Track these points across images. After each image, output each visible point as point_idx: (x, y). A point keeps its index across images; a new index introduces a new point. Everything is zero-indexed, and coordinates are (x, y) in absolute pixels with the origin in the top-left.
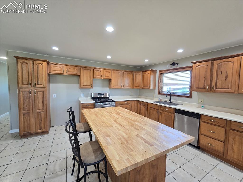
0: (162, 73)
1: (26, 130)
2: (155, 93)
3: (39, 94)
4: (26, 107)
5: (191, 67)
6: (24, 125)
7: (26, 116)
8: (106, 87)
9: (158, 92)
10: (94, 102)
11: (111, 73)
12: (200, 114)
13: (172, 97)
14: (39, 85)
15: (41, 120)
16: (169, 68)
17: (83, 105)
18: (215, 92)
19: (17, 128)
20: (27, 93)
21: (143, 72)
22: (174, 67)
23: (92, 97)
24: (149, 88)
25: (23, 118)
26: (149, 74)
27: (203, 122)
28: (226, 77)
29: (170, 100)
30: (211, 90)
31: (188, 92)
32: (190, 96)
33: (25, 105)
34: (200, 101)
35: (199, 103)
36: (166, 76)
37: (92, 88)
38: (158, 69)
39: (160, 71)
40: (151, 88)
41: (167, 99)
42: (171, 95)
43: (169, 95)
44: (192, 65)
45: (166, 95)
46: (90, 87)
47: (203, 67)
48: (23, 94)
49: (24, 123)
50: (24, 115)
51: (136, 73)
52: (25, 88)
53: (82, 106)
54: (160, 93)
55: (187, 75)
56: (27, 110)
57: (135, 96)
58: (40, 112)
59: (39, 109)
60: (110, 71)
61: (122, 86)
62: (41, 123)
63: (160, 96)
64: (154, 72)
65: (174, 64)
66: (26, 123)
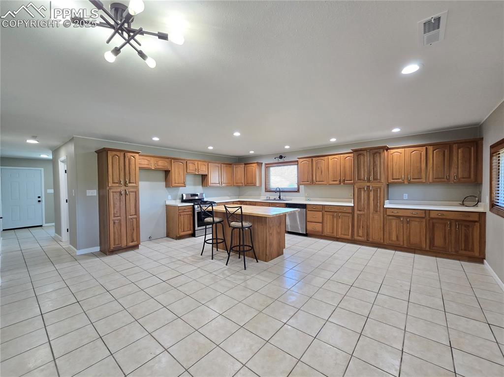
0: (268, 166)
1: (117, 243)
2: (261, 190)
3: (131, 195)
4: (117, 212)
5: (297, 161)
6: (114, 236)
7: (117, 225)
8: (199, 185)
9: (266, 189)
10: (193, 204)
11: (207, 166)
12: (306, 204)
13: (281, 193)
14: (131, 183)
15: (134, 230)
16: (276, 161)
17: (180, 208)
18: (315, 184)
19: (98, 246)
20: (118, 194)
21: (245, 164)
22: (281, 160)
23: (184, 199)
24: (255, 185)
25: (114, 227)
26: (254, 167)
27: (309, 210)
28: (322, 172)
29: (280, 197)
30: (313, 183)
31: (296, 186)
32: (298, 191)
33: (115, 211)
34: (306, 195)
35: (306, 197)
36: (273, 170)
37: (185, 186)
38: (264, 162)
39: (266, 164)
40: (258, 184)
41: (276, 196)
42: (280, 192)
43: (278, 191)
44: (298, 159)
45: (275, 192)
46: (183, 185)
47: (306, 163)
48: (113, 196)
49: (114, 233)
50: (114, 223)
51: (236, 166)
52: (115, 188)
53: (179, 210)
54: (267, 190)
55: (293, 169)
56: (118, 217)
57: (235, 197)
58: (131, 219)
59: (131, 214)
60: (206, 164)
61: (220, 183)
62: (133, 233)
63: (268, 194)
64: (260, 164)
65: (281, 157)
66: (116, 233)
